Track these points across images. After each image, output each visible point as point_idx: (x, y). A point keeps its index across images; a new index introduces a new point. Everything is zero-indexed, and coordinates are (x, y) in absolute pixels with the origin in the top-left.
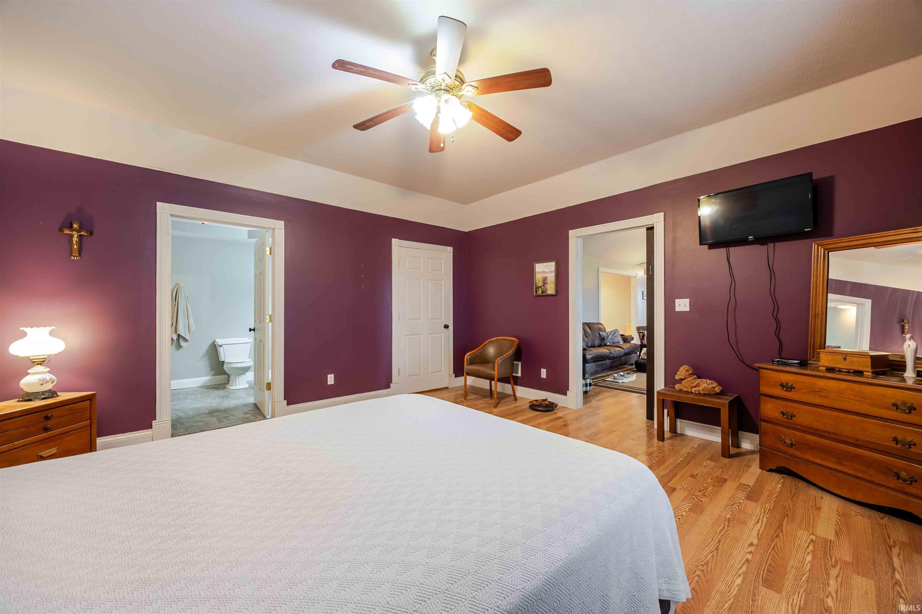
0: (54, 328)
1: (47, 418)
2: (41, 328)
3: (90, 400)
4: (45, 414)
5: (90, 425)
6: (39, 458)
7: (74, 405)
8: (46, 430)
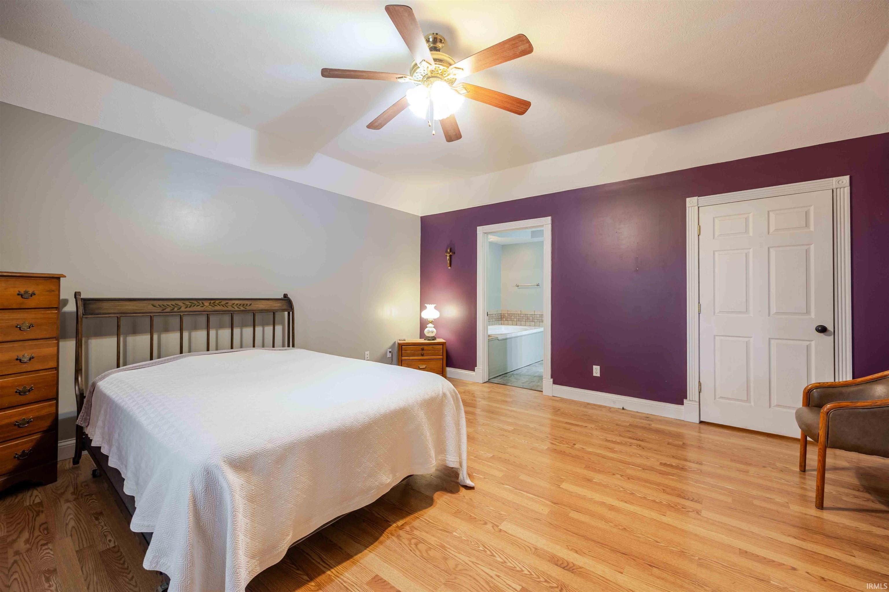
0: (436, 305)
1: (423, 349)
2: (433, 305)
3: (443, 345)
4: (422, 347)
5: (443, 359)
6: (418, 367)
7: (435, 346)
8: (422, 355)
